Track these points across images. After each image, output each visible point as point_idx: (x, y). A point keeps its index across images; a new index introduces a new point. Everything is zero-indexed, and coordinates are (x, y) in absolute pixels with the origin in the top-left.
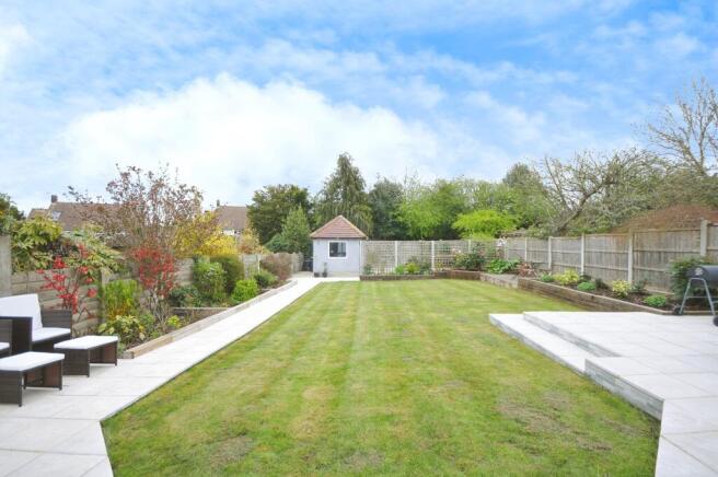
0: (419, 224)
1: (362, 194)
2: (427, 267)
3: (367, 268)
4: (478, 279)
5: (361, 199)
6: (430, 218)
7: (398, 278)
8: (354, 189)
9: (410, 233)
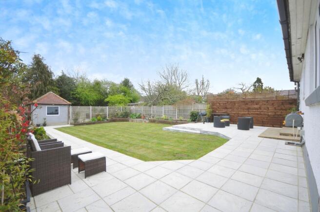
0: (88, 99)
1: (52, 80)
2: (105, 118)
3: (76, 120)
4: (128, 121)
5: (52, 82)
6: (94, 96)
7: (94, 123)
8: (47, 76)
9: (83, 103)
